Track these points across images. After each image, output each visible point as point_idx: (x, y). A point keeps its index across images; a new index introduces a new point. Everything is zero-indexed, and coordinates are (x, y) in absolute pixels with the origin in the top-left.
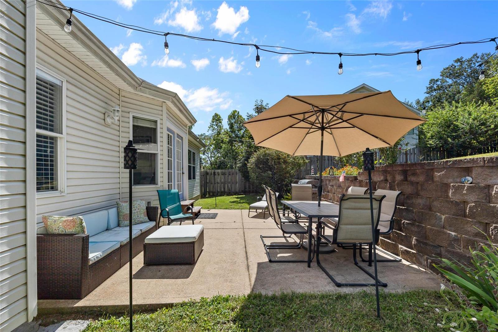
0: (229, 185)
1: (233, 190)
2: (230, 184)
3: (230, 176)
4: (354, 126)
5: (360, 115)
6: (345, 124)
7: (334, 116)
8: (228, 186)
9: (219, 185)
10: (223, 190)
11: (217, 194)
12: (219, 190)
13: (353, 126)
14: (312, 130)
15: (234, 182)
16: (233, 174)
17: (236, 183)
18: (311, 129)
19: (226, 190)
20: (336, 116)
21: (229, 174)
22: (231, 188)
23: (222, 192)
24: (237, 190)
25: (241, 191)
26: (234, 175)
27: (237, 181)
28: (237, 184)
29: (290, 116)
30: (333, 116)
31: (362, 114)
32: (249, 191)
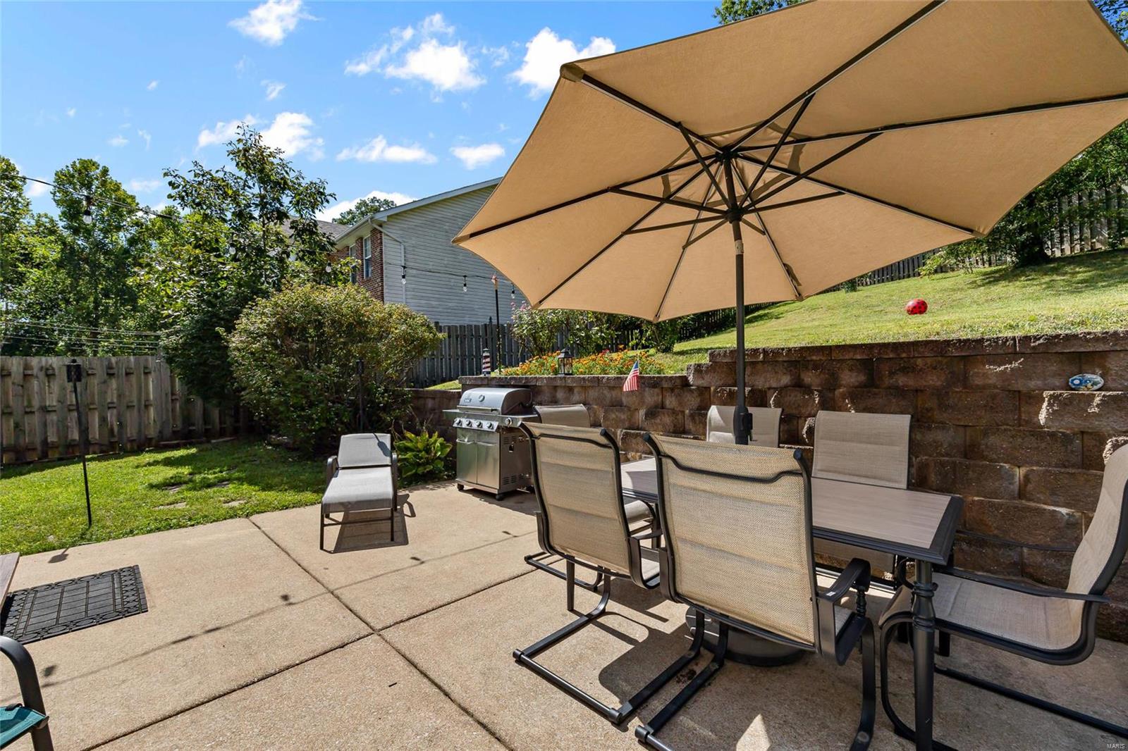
0: (111, 416)
1: (131, 431)
2: (115, 411)
3: (114, 383)
4: (840, 190)
5: (867, 135)
6: (805, 188)
7: (766, 165)
8: (103, 420)
9: (53, 417)
10: (75, 435)
11: (45, 455)
12: (52, 438)
13: (835, 191)
14: (702, 228)
15: (135, 403)
16: (127, 374)
17: (147, 406)
18: (699, 225)
19: (95, 433)
20: (773, 163)
21: (111, 375)
22: (121, 425)
23: (70, 446)
24: (152, 432)
25: (168, 432)
26: (133, 379)
27: (147, 400)
28: (152, 410)
29: (616, 189)
30: (760, 167)
31: (872, 134)
32: (207, 430)
